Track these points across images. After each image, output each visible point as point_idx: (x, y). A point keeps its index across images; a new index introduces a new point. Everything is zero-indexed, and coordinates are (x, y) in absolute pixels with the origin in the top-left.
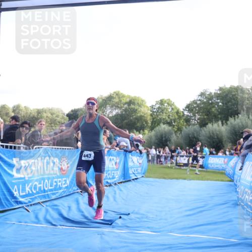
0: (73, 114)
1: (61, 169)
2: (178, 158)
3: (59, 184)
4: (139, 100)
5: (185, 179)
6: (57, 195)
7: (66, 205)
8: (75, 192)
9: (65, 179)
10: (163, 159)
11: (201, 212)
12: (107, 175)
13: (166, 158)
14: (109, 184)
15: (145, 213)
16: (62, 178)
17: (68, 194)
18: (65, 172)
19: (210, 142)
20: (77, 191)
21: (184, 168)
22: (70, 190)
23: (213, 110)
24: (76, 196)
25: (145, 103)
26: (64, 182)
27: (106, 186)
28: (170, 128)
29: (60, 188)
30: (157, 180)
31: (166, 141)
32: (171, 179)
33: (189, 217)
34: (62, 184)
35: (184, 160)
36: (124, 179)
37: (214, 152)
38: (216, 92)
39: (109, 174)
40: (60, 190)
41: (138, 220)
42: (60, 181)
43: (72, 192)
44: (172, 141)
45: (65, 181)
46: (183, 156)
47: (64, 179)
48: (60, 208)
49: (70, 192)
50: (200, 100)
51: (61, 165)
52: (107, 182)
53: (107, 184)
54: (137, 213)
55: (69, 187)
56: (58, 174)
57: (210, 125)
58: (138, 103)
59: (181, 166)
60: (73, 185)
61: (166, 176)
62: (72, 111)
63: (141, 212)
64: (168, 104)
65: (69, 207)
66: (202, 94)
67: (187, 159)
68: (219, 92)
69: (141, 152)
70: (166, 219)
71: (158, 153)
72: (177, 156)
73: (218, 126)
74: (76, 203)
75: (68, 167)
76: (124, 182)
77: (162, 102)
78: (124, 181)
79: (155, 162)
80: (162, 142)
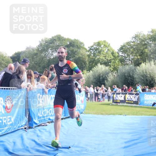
0: (17, 56)
1: (6, 108)
2: (115, 96)
3: (4, 121)
4: (78, 43)
5: (121, 115)
6: (3, 132)
7: (11, 140)
8: (20, 128)
9: (10, 117)
10: (100, 97)
11: (136, 144)
12: (49, 112)
13: (103, 96)
14: (51, 121)
15: (84, 146)
16: (7, 116)
17: (13, 131)
18: (9, 111)
19: (143, 80)
20: (22, 128)
21: (120, 104)
22: (15, 127)
23: (146, 50)
24: (21, 132)
25: (84, 45)
26: (9, 120)
27: (48, 122)
28: (107, 68)
29: (5, 126)
30: (96, 116)
31: (104, 80)
32: (108, 115)
33: (125, 149)
34: (7, 122)
35: (120, 97)
36: (65, 116)
37: (147, 90)
38: (149, 33)
39: (50, 112)
40: (6, 127)
41: (78, 152)
42: (5, 119)
43: (16, 129)
44: (109, 80)
45: (10, 118)
46: (119, 94)
47: (8, 117)
48: (6, 144)
49: (15, 128)
50: (134, 42)
51: (6, 104)
52: (50, 119)
53: (49, 121)
54: (77, 147)
55: (14, 124)
56: (3, 112)
57: (143, 65)
58: (77, 46)
59: (117, 102)
60: (17, 123)
61: (103, 112)
62: (16, 54)
63: (81, 145)
64: (104, 45)
65: (14, 143)
66: (136, 37)
67: (123, 96)
68: (151, 34)
69: (80, 91)
70: (104, 152)
71: (96, 91)
72: (114, 94)
73: (151, 65)
74: (20, 138)
75: (12, 106)
76: (65, 119)
77: (99, 44)
78: (65, 117)
79: (94, 99)
80: (99, 81)
